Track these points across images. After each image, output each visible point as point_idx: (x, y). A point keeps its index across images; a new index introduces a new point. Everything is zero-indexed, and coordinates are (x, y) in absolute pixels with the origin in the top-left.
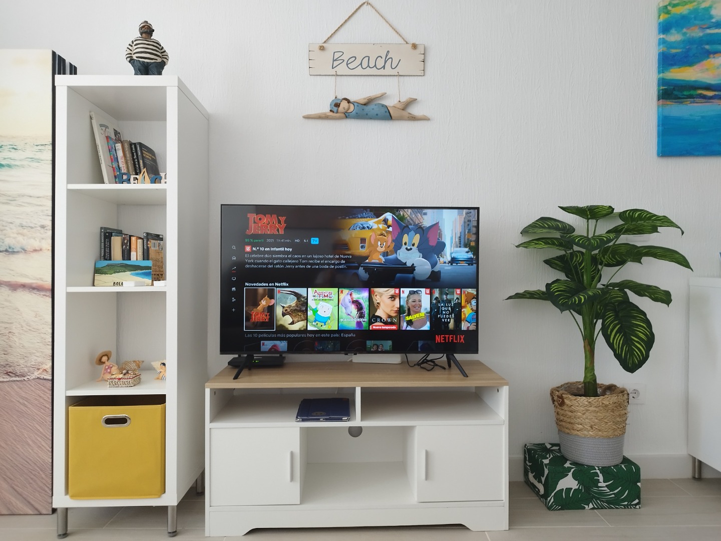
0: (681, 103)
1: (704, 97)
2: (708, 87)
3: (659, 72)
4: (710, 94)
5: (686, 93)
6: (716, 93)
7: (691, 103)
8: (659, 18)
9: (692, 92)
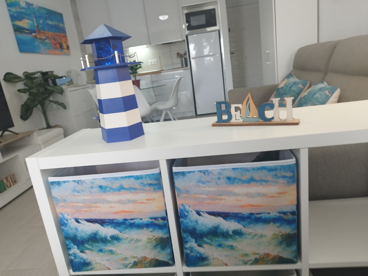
1: (26, 33)
2: (26, 29)
3: (12, 21)
6: (28, 32)
9: (23, 30)
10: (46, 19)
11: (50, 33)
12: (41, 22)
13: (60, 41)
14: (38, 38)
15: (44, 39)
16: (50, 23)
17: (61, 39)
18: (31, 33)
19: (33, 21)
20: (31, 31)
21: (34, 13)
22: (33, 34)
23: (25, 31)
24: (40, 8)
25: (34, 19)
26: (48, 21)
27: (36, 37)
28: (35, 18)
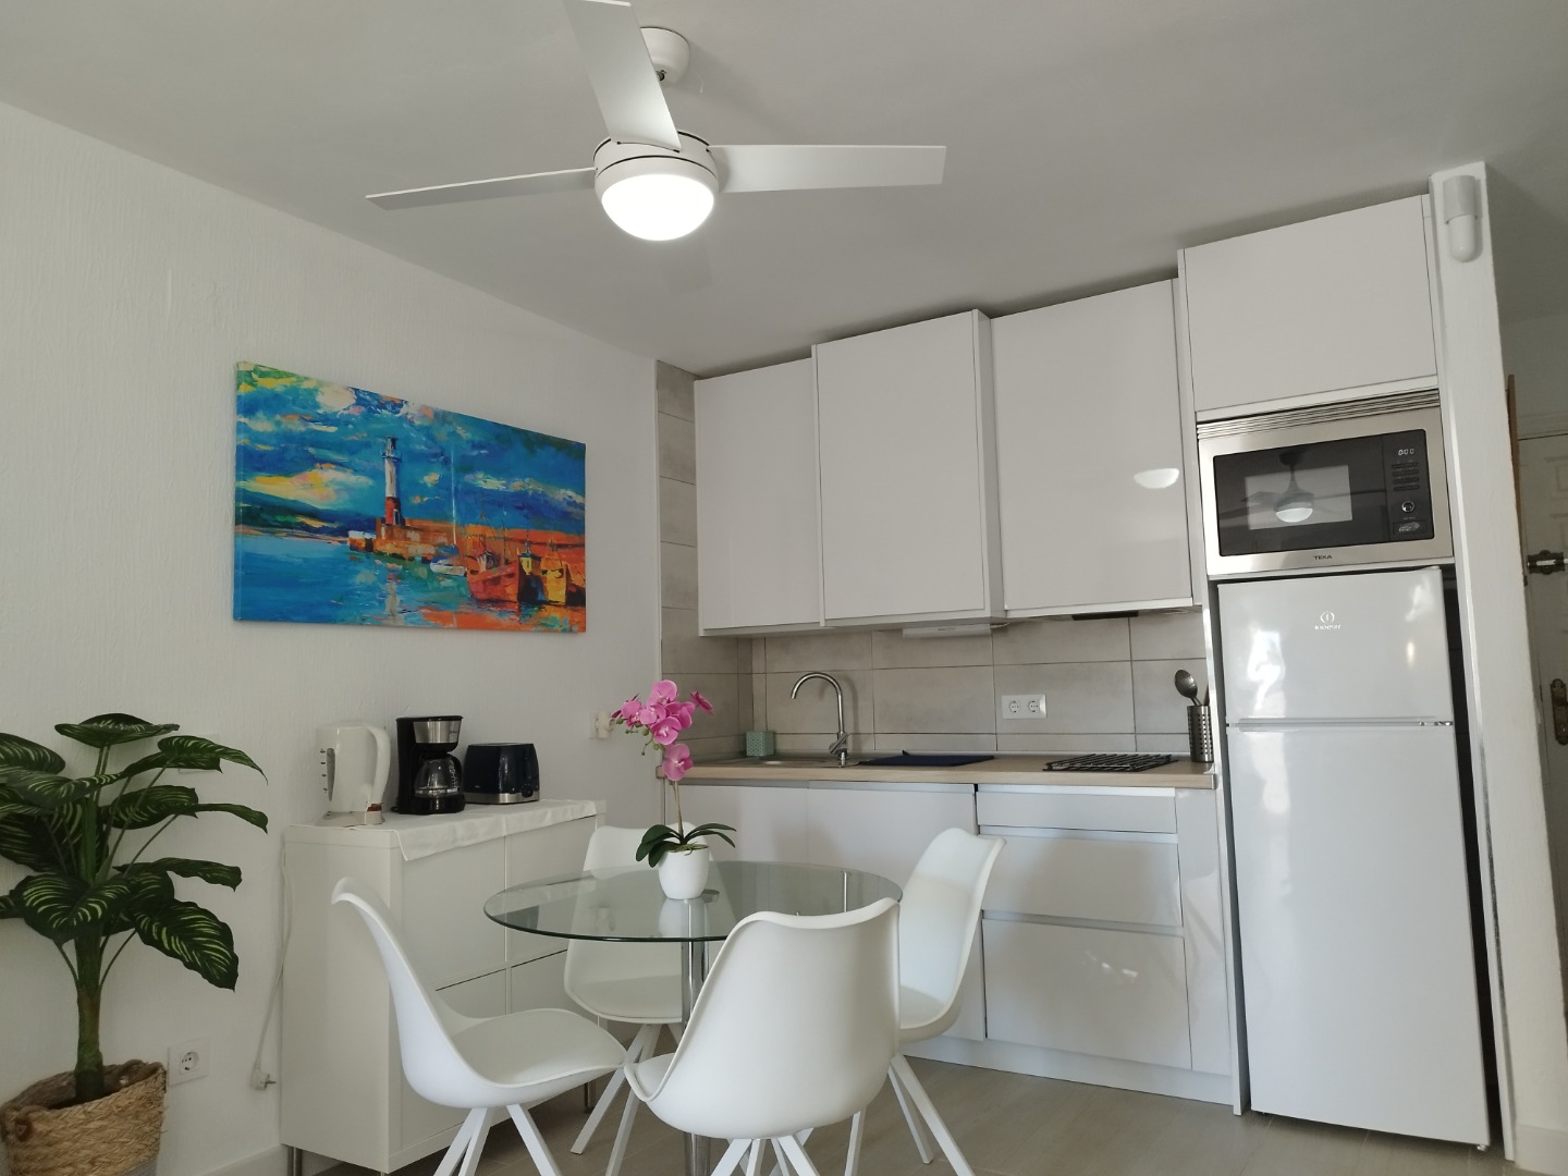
0: (273, 533)
1: (307, 528)
2: (314, 514)
3: (238, 478)
4: (316, 524)
5: (280, 519)
6: (326, 525)
7: (288, 535)
8: (238, 388)
9: (289, 519)
10: (467, 466)
11: (473, 530)
12: (431, 479)
13: (528, 570)
14: (381, 554)
15: (419, 559)
16: (493, 484)
17: (536, 559)
18: (343, 532)
19: (378, 475)
20: (339, 523)
21: (394, 441)
22: (355, 535)
23: (301, 519)
24: (443, 417)
25: (388, 468)
26: (480, 475)
27: (370, 545)
28: (397, 462)
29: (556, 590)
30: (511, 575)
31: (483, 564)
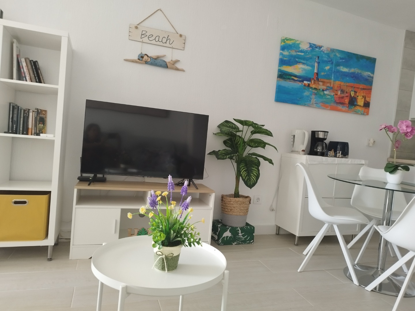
0: (285, 81)
1: (294, 80)
2: (296, 76)
3: (279, 66)
4: (296, 79)
5: (288, 77)
6: (298, 79)
7: (289, 81)
8: (281, 43)
9: (290, 77)
10: (338, 64)
11: (338, 83)
12: (327, 68)
13: (352, 95)
14: (311, 88)
15: (321, 90)
16: (345, 70)
17: (355, 92)
18: (303, 81)
19: (313, 66)
20: (302, 79)
21: (318, 57)
22: (305, 82)
23: (292, 77)
24: (333, 50)
25: (316, 64)
26: (342, 67)
27: (309, 85)
28: (319, 63)
29: (361, 102)
30: (347, 96)
31: (339, 93)
